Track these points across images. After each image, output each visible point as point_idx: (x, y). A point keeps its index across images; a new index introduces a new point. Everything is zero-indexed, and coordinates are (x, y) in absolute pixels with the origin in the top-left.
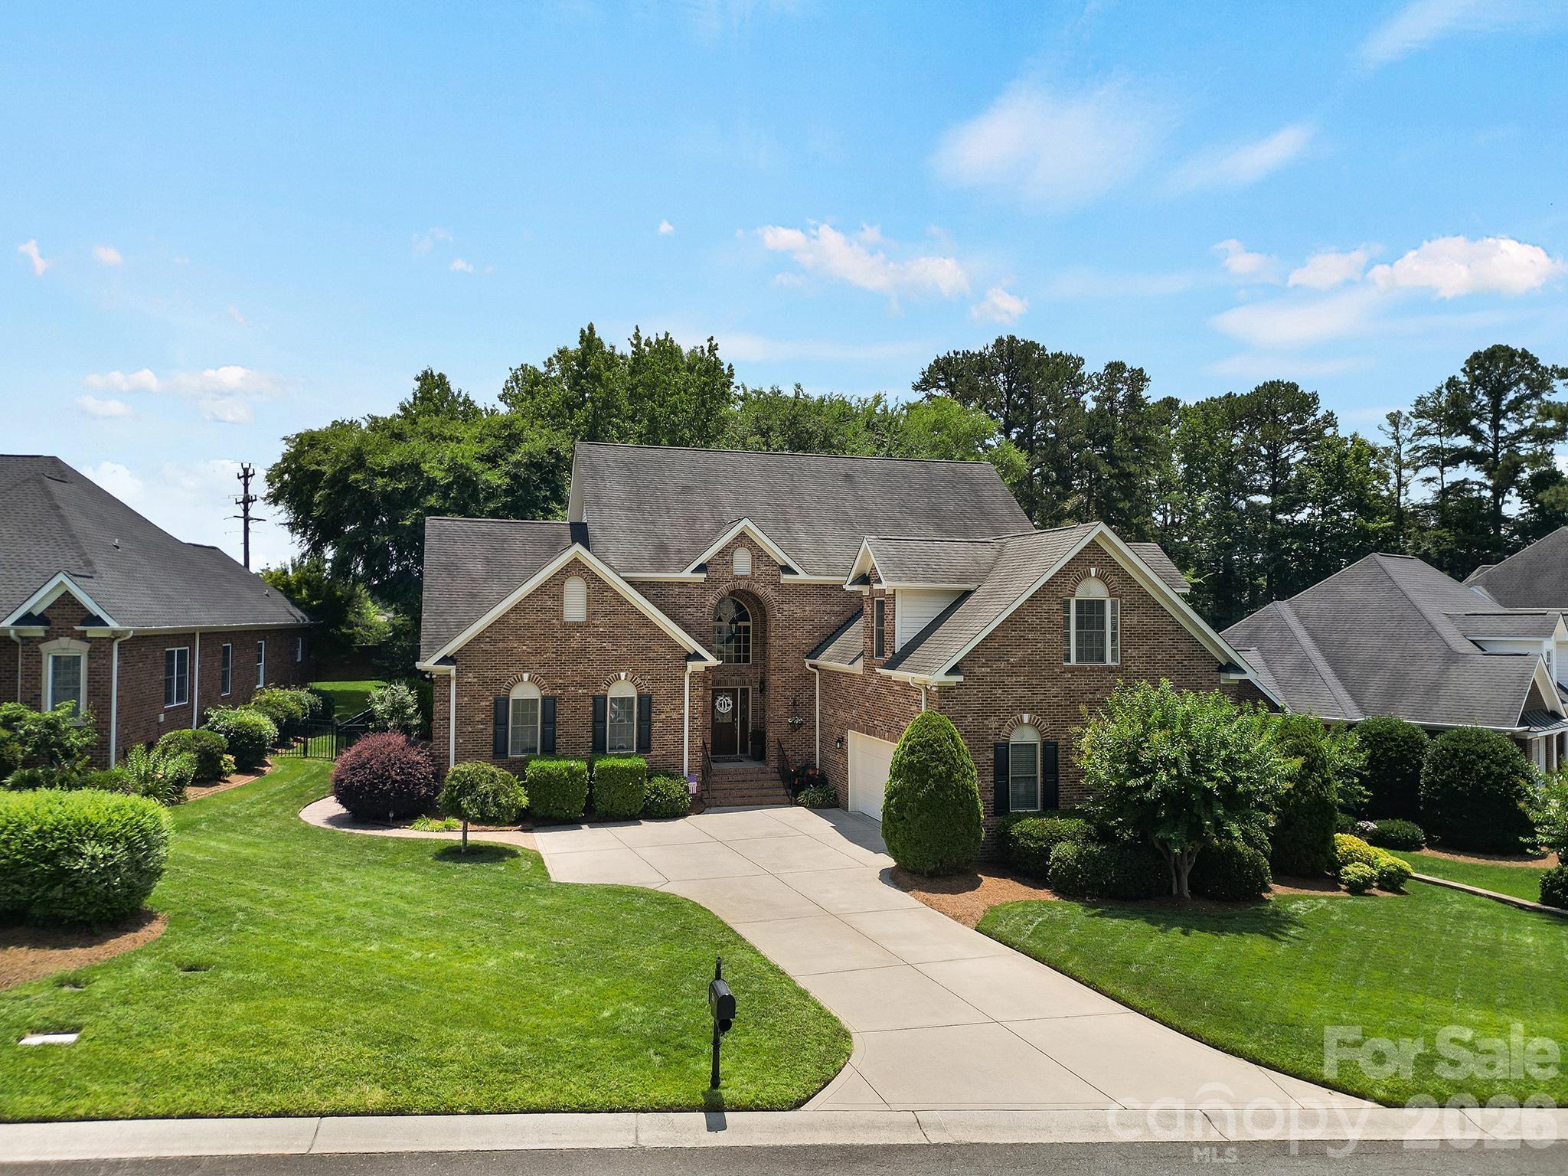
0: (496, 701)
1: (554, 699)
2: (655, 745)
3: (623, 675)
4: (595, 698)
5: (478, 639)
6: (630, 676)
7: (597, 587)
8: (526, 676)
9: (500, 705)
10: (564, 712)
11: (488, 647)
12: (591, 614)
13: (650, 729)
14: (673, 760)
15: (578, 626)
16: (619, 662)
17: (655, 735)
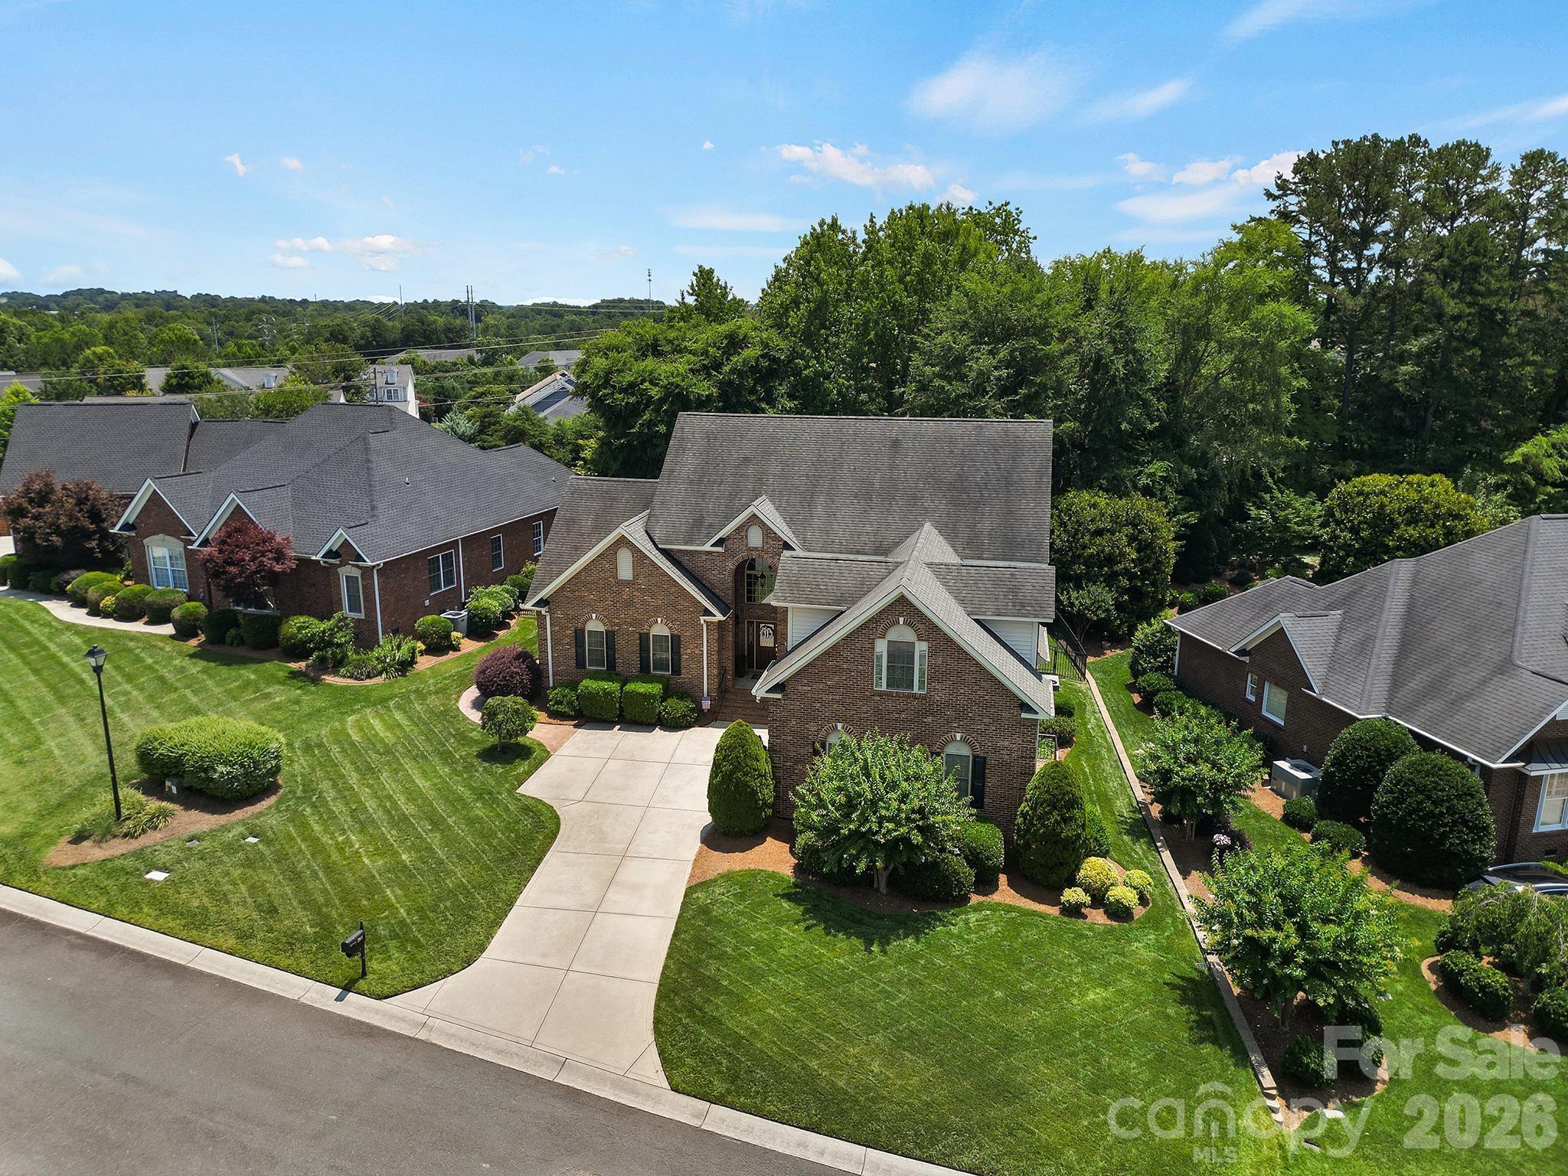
0: (576, 631)
1: (613, 632)
2: (683, 671)
3: (659, 620)
4: (641, 635)
5: (562, 588)
6: (664, 621)
7: (639, 557)
8: (594, 616)
9: (579, 634)
10: (620, 643)
11: (568, 594)
12: (636, 576)
13: (680, 660)
14: (696, 682)
15: (627, 583)
16: (657, 611)
17: (683, 664)
